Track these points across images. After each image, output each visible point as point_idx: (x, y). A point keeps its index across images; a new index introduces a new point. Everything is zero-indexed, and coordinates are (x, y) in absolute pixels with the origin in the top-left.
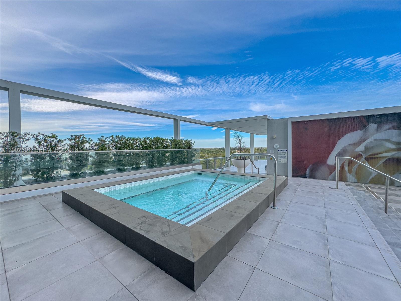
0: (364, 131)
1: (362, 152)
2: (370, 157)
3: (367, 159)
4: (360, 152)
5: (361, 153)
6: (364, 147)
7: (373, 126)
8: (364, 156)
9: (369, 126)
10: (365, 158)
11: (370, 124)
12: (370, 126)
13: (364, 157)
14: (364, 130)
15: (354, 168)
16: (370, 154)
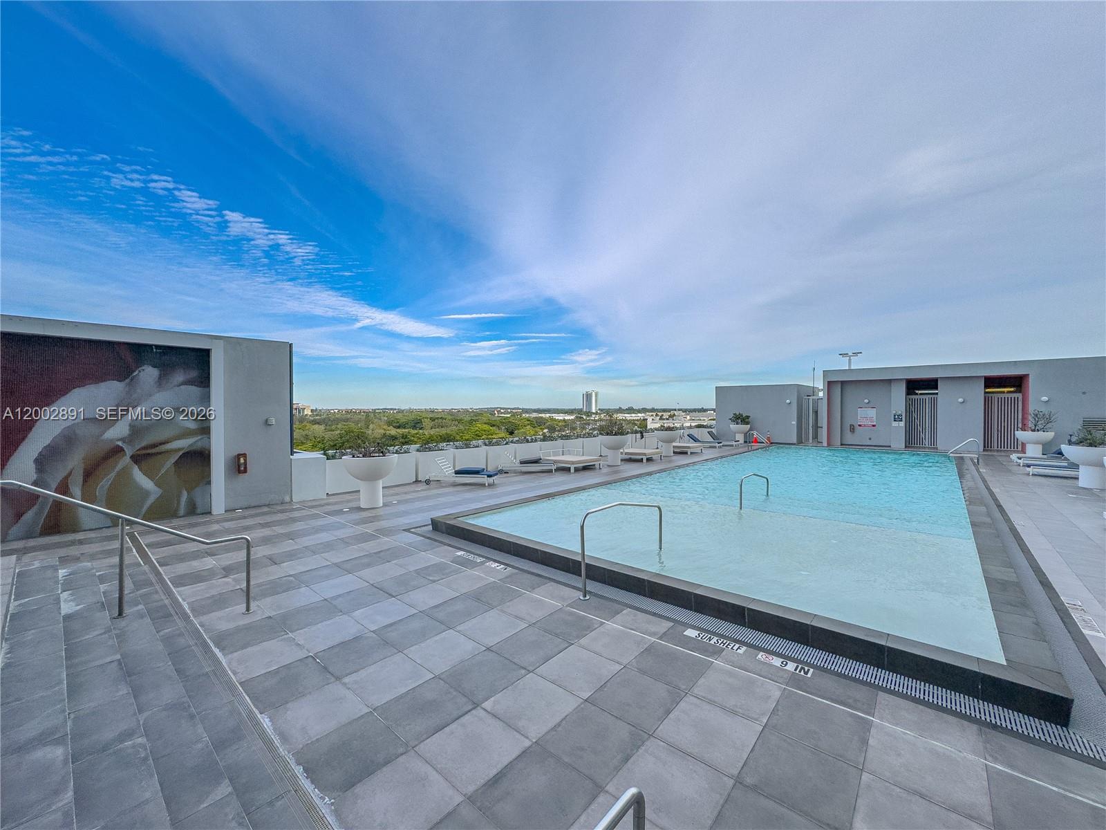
0: (129, 384)
1: (123, 440)
2: (144, 452)
3: (137, 459)
4: (119, 440)
5: (120, 443)
6: (128, 428)
7: (148, 374)
8: (129, 451)
9: (140, 372)
10: (132, 457)
11: (143, 368)
12: (141, 374)
13: (128, 454)
14: (127, 381)
15: (102, 486)
16: (144, 444)
